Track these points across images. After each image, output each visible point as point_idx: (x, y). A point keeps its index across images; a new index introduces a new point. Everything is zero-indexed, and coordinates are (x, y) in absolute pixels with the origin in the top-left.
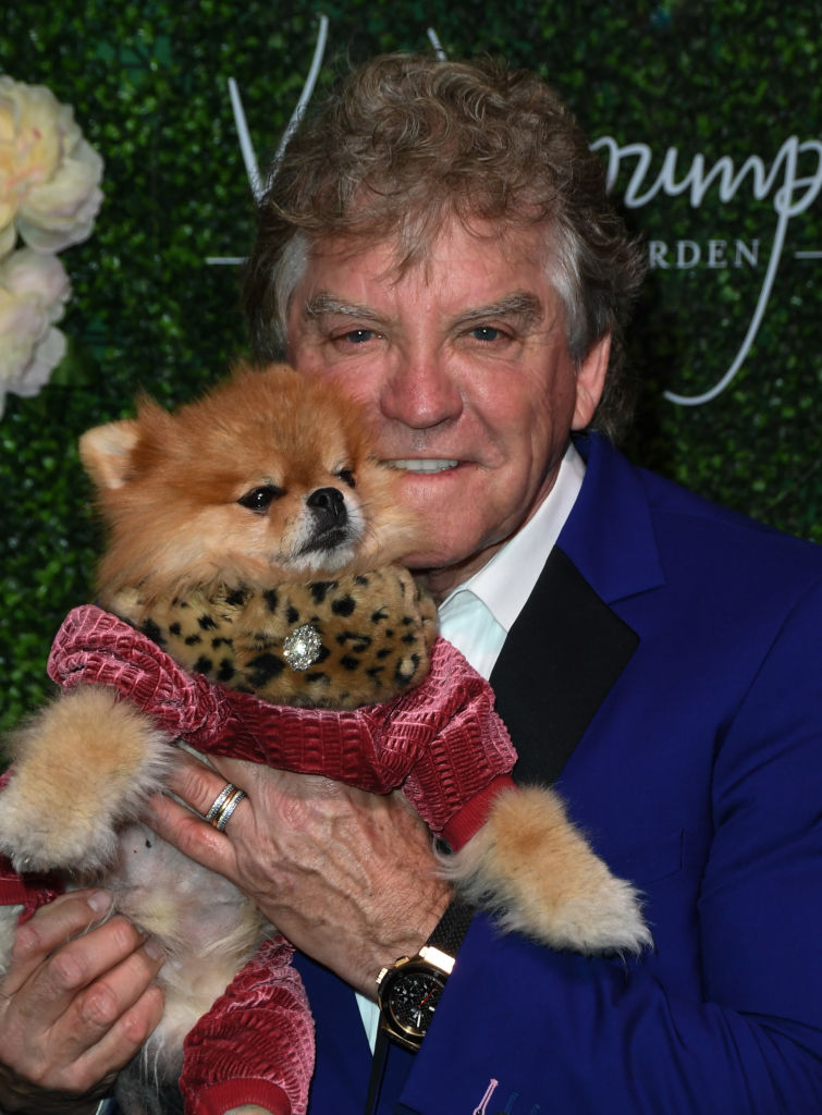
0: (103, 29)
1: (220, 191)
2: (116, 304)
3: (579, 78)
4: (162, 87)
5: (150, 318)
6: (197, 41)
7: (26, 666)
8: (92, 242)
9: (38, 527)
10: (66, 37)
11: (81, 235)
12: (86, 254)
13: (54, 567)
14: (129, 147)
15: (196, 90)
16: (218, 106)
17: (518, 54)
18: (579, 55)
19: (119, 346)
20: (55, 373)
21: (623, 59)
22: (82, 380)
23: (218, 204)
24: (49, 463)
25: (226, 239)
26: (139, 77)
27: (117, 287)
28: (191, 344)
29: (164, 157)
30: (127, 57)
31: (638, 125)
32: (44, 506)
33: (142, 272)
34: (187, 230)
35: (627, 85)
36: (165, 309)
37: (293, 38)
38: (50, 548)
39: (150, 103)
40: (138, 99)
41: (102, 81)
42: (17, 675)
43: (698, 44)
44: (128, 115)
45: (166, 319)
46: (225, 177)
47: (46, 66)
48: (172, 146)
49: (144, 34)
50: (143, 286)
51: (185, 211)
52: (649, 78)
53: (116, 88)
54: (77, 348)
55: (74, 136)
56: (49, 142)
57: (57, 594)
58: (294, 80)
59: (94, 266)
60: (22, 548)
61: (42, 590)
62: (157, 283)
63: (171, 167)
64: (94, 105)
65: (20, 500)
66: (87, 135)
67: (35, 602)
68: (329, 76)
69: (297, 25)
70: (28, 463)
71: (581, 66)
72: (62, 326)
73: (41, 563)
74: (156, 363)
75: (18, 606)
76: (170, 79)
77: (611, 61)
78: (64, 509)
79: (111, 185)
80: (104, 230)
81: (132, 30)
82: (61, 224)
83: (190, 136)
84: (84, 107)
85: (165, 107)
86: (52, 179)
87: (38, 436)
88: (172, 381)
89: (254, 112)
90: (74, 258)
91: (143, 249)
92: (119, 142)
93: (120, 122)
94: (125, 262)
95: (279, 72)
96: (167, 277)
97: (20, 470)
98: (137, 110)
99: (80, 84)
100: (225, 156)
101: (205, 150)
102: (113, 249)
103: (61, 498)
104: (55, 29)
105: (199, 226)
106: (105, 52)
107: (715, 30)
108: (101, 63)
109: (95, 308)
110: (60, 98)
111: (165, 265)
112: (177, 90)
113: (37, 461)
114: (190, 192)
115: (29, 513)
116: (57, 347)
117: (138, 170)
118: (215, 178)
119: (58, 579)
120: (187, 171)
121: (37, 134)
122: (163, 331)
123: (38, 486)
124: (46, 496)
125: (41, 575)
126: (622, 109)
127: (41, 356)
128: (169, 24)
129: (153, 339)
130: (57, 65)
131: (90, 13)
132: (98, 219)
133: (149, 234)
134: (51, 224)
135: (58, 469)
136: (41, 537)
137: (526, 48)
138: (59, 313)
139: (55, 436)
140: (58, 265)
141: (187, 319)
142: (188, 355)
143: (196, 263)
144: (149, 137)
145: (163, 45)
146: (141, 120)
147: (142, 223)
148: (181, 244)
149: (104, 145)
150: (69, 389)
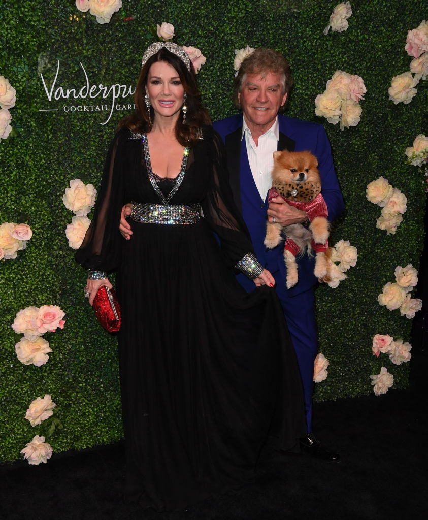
0: (14, 64)
1: (41, 96)
2: (22, 120)
3: (111, 72)
4: (27, 75)
5: (29, 122)
6: (33, 66)
7: (11, 193)
8: (15, 107)
9: (10, 165)
10: (6, 66)
11: (13, 106)
12: (14, 110)
13: (14, 173)
14: (21, 88)
15: (34, 76)
16: (39, 79)
17: (99, 67)
18: (111, 67)
19: (23, 128)
20: (10, 134)
21: (119, 68)
22: (16, 135)
23: (40, 99)
24: (11, 152)
25: (43, 106)
26: (22, 73)
27: (21, 116)
28: (37, 127)
29: (29, 90)
30: (19, 69)
31: (124, 81)
32: (11, 161)
33: (26, 113)
34: (35, 104)
35: (121, 73)
36: (32, 121)
37: (53, 65)
38: (13, 169)
39: (25, 78)
40: (22, 78)
41: (15, 74)
42: (9, 195)
43: (134, 65)
44: (21, 81)
45: (32, 123)
46: (41, 93)
47: (3, 72)
48: (30, 87)
49: (22, 65)
50: (27, 116)
51: (34, 101)
52: (125, 72)
53: (18, 76)
54: (14, 129)
55: (9, 85)
56: (4, 87)
57: (15, 178)
58: (54, 73)
59: (16, 112)
60: (7, 170)
61: (12, 178)
62: (30, 115)
63: (30, 91)
64: (13, 79)
65: (6, 160)
66: (12, 85)
67: (11, 180)
68: (61, 72)
69: (53, 62)
70: (7, 152)
71: (112, 69)
72: (10, 124)
73: (12, 173)
74: (31, 132)
75: (8, 181)
76: (28, 73)
77: (117, 68)
78: (15, 161)
79: (18, 96)
80: (18, 105)
81: (20, 64)
82: (8, 104)
83: (33, 85)
84: (11, 80)
85: (28, 79)
86: (5, 94)
87: (8, 147)
88: (34, 135)
89: (46, 80)
90: (11, 110)
91: (25, 108)
92: (19, 87)
93: (19, 83)
94: (23, 111)
95: (51, 72)
96: (32, 114)
97: (5, 154)
98: (22, 80)
99: (10, 75)
100: (41, 89)
101: (37, 88)
102: (19, 108)
103: (14, 159)
104: (4, 64)
105: (37, 103)
106: (15, 69)
107: (137, 62)
108: (14, 71)
109: (17, 121)
110: (6, 78)
111: (31, 112)
112: (30, 76)
113: (9, 152)
114: (34, 97)
115: (8, 162)
116: (10, 129)
117: (23, 92)
118: (39, 94)
119: (15, 175)
120: (34, 92)
121: (2, 86)
122: (32, 125)
123: (9, 157)
124: (11, 159)
125: (11, 175)
126: (120, 78)
127: (6, 131)
128: (27, 62)
129: (30, 127)
130: (5, 71)
131: (11, 61)
132: (16, 102)
133: (27, 105)
134: (6, 104)
135: (13, 154)
136: (11, 167)
137: (100, 66)
138: (10, 122)
139: (11, 147)
140: (8, 112)
141: (36, 122)
142: (37, 130)
143: (37, 111)
144: (25, 86)
145: (26, 66)
146: (23, 82)
147: (26, 103)
148: (33, 107)
149: (16, 87)
150: (13, 137)
